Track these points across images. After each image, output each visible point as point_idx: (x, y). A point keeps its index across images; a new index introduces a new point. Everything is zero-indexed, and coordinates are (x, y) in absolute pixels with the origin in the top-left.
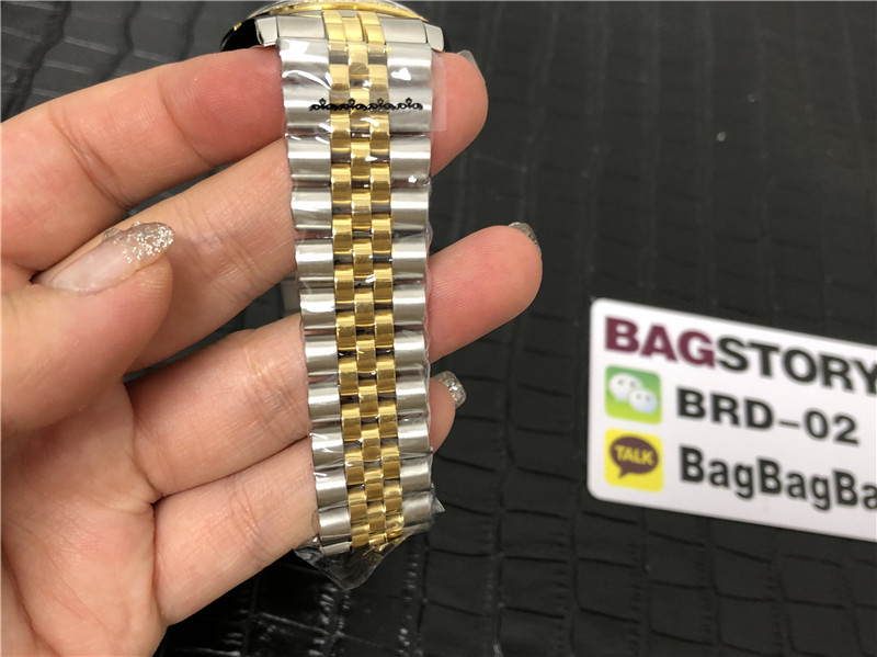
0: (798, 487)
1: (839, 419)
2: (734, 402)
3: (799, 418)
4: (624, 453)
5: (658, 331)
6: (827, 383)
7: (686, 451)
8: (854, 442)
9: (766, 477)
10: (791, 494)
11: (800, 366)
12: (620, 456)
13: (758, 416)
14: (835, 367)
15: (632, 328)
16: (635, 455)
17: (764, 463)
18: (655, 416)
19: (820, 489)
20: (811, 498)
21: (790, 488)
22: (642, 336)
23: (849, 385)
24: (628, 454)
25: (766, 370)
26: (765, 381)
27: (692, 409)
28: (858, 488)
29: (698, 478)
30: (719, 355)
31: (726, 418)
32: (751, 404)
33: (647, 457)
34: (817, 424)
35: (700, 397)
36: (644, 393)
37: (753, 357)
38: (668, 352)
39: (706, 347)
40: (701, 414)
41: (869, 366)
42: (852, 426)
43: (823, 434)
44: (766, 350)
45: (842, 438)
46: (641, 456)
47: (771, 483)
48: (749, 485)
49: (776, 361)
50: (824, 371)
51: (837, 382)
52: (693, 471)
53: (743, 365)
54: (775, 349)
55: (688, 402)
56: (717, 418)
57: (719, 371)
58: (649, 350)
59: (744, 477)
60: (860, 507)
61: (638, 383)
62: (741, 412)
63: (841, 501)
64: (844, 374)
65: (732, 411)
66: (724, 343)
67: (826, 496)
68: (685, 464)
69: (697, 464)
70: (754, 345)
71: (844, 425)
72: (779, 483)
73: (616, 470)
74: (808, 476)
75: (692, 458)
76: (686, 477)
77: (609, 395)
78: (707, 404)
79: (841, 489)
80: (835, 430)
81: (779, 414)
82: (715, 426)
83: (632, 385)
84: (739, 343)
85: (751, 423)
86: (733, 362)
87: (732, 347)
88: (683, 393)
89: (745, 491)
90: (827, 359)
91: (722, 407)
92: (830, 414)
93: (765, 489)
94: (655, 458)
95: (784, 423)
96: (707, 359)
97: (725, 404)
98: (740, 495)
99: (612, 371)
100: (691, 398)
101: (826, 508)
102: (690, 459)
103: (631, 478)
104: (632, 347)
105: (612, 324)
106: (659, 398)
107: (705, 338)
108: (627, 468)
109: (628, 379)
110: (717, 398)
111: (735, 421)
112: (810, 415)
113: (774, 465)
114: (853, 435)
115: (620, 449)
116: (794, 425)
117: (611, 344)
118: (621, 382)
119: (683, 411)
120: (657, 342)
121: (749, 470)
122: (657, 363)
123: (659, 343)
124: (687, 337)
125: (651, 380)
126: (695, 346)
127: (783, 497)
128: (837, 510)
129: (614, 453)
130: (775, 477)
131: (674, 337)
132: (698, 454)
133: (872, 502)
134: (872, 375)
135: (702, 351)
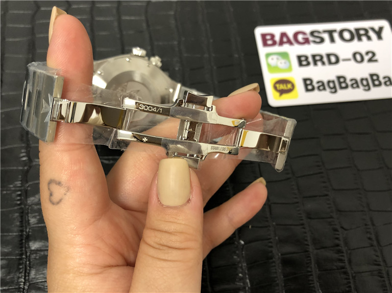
0: (355, 84)
1: (367, 53)
2: (321, 56)
3: (350, 56)
4: (279, 87)
5: (283, 35)
6: (360, 39)
7: (305, 80)
8: (376, 61)
9: (341, 82)
10: (353, 87)
12: (278, 88)
13: (333, 59)
14: (362, 32)
15: (273, 36)
16: (284, 87)
17: (339, 78)
18: (289, 69)
19: (365, 83)
20: (362, 87)
21: (352, 85)
22: (277, 38)
23: (369, 38)
24: (281, 87)
25: (332, 40)
26: (333, 45)
27: (304, 63)
28: (381, 79)
29: (313, 89)
30: (311, 39)
31: (319, 63)
32: (328, 56)
33: (289, 86)
34: (358, 57)
35: (307, 57)
36: (283, 61)
37: (326, 36)
38: (289, 42)
39: (306, 37)
40: (308, 64)
41: (377, 28)
42: (374, 54)
43: (362, 61)
44: (331, 33)
45: (370, 60)
46: (287, 86)
47: (343, 85)
48: (335, 87)
49: (336, 36)
51: (364, 38)
52: (310, 87)
53: (322, 40)
54: (335, 31)
55: (302, 61)
56: (315, 64)
57: (312, 45)
58: (281, 43)
59: (331, 85)
60: (383, 86)
61: (280, 58)
62: (325, 59)
63: (375, 85)
65: (321, 60)
66: (312, 33)
67: (368, 85)
68: (306, 85)
69: (311, 84)
70: (325, 31)
71: (370, 55)
72: (347, 84)
73: (278, 94)
74: (359, 79)
75: (308, 82)
76: (307, 90)
78: (310, 59)
79: (374, 80)
80: (366, 58)
81: (341, 57)
82: (316, 68)
83: (278, 59)
84: (319, 32)
85: (330, 63)
86: (318, 40)
87: (316, 34)
88: (299, 57)
89: (333, 90)
91: (317, 59)
92: (363, 53)
93: (341, 88)
94: (293, 86)
95: (344, 60)
96: (307, 41)
97: (318, 58)
98: (332, 92)
99: (268, 55)
100: (303, 59)
101: (369, 89)
102: (308, 84)
103: (285, 96)
104: (274, 43)
105: (264, 36)
106: (290, 62)
107: (304, 33)
108: (282, 92)
109: (275, 57)
110: (314, 56)
111: (323, 63)
112: (354, 55)
113: (343, 77)
114: (375, 58)
115: (278, 86)
116: (349, 60)
117: (265, 44)
118: (272, 59)
119: (301, 64)
120: (284, 39)
121: (333, 82)
122: (286, 48)
123: (285, 40)
124: (296, 35)
125: (285, 55)
126: (300, 37)
127: (350, 89)
128: (373, 89)
129: (275, 88)
130: (345, 81)
131: (291, 36)
132: (311, 80)
133: (388, 83)
134: (379, 33)
135: (304, 39)
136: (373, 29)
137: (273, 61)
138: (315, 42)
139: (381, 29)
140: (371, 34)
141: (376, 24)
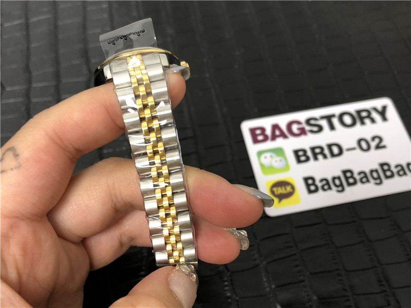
0: (365, 177)
1: (373, 138)
2: (321, 148)
3: (355, 145)
4: (277, 190)
6: (363, 123)
7: (306, 179)
8: (384, 147)
9: (348, 178)
10: (362, 182)
11: (348, 120)
13: (335, 150)
14: (364, 114)
15: (263, 130)
16: (283, 189)
17: (344, 172)
18: (286, 168)
19: (375, 175)
20: (372, 181)
21: (361, 180)
22: (269, 132)
23: (373, 121)
24: (280, 191)
25: (332, 127)
26: (333, 133)
27: (303, 158)
28: (393, 169)
29: (316, 190)
30: (308, 128)
31: (320, 157)
33: (289, 189)
34: (364, 145)
35: (305, 151)
36: (278, 159)
37: (324, 123)
38: (283, 135)
39: (300, 126)
40: (308, 159)
41: (380, 108)
42: (381, 139)
43: (369, 148)
44: (329, 118)
45: (378, 147)
46: (286, 189)
47: (351, 181)
48: (341, 184)
49: (335, 121)
50: (359, 118)
51: (367, 121)
53: (320, 129)
54: (333, 116)
55: (300, 156)
56: (316, 158)
57: (310, 135)
58: (274, 137)
59: (337, 182)
60: (396, 177)
61: (274, 155)
62: (326, 151)
63: (387, 177)
64: (369, 116)
65: (322, 153)
66: (308, 122)
67: (379, 178)
68: (308, 186)
69: (314, 184)
70: (323, 118)
71: (377, 141)
72: (355, 179)
75: (310, 182)
76: (310, 192)
77: (262, 165)
78: (309, 154)
79: (385, 171)
80: (373, 144)
81: (344, 147)
83: (271, 156)
84: (315, 119)
85: (333, 155)
86: (315, 129)
87: (312, 122)
88: (296, 152)
89: (340, 189)
90: (359, 112)
91: (317, 152)
92: (369, 138)
93: (349, 184)
94: (293, 188)
95: (349, 150)
96: (303, 132)
98: (339, 191)
99: (260, 154)
100: (301, 153)
101: (381, 183)
103: (284, 201)
105: (253, 131)
106: (285, 159)
107: (298, 123)
108: (281, 197)
109: (268, 155)
110: (313, 149)
111: (325, 157)
112: (359, 142)
113: (350, 171)
114: (383, 144)
115: (275, 189)
116: (354, 149)
117: (255, 141)
118: (265, 157)
119: (299, 161)
121: (339, 178)
122: (280, 142)
123: (277, 133)
124: (289, 126)
125: (279, 152)
126: (295, 128)
128: (386, 182)
130: (352, 177)
131: (284, 127)
132: (312, 179)
133: (401, 173)
134: (383, 113)
135: (299, 129)
136: (375, 109)
137: (267, 159)
138: (312, 132)
139: (384, 108)
140: (375, 115)
141: (379, 103)
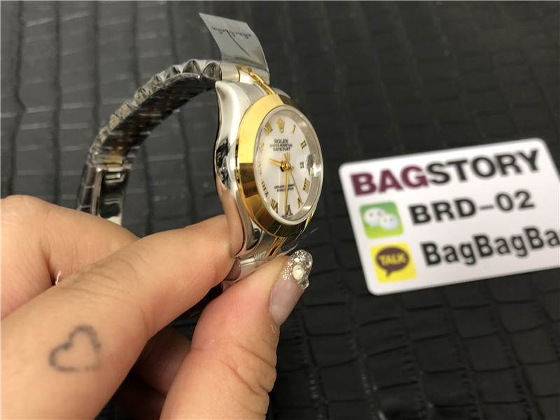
0: (504, 246)
1: (518, 194)
2: (447, 205)
3: (492, 201)
4: (385, 260)
5: (386, 174)
6: (504, 173)
7: (425, 246)
8: (531, 206)
9: (481, 246)
10: (501, 253)
12: (383, 263)
13: (466, 209)
14: (506, 161)
15: (369, 177)
16: (393, 259)
17: (477, 238)
18: (399, 229)
19: (518, 243)
20: (514, 252)
21: (499, 249)
22: (377, 180)
23: (518, 170)
24: (389, 260)
25: (462, 177)
26: (464, 184)
27: (421, 218)
28: (543, 236)
29: (438, 261)
30: (429, 177)
31: (445, 217)
32: (458, 203)
33: (401, 258)
34: (505, 202)
35: (424, 208)
36: (388, 217)
37: (452, 171)
38: (396, 185)
39: (420, 174)
40: (428, 219)
41: (528, 153)
42: (528, 196)
43: (511, 207)
44: (459, 164)
45: (524, 206)
46: (397, 259)
47: (485, 250)
49: (467, 169)
50: (500, 165)
51: (510, 170)
53: (447, 178)
54: (464, 161)
55: (418, 214)
57: (432, 187)
58: (384, 188)
59: (467, 251)
60: (547, 247)
61: (383, 212)
62: (454, 209)
63: (534, 247)
64: (513, 164)
65: (448, 211)
66: (430, 168)
67: (523, 247)
68: (427, 255)
69: (435, 252)
70: (450, 163)
71: (522, 197)
72: (491, 248)
73: (383, 273)
74: (508, 238)
75: (430, 249)
76: (430, 263)
77: (366, 225)
78: (431, 211)
79: (532, 239)
80: (517, 202)
81: (478, 203)
82: (440, 224)
83: (379, 214)
84: (440, 165)
85: (462, 215)
86: (440, 178)
87: (436, 169)
88: (413, 209)
89: (470, 260)
90: (499, 158)
91: (441, 210)
92: (511, 193)
93: (483, 255)
94: (407, 257)
95: (484, 208)
96: (423, 182)
97: (442, 208)
98: (468, 264)
99: (364, 209)
100: (419, 211)
101: (525, 254)
102: (429, 251)
103: (395, 275)
104: (372, 189)
105: (355, 178)
106: (398, 217)
107: (417, 169)
108: (390, 269)
109: (375, 211)
110: (436, 205)
111: (451, 216)
112: (499, 197)
113: (485, 237)
114: (531, 201)
115: (382, 258)
116: (490, 207)
117: (359, 192)
118: (371, 215)
119: (416, 221)
121: (469, 246)
122: (391, 195)
123: (388, 181)
124: (405, 172)
125: (390, 207)
126: (412, 176)
127: (496, 256)
128: (533, 254)
129: (379, 262)
130: (487, 245)
132: (433, 245)
133: (554, 242)
134: (532, 159)
135: (419, 178)
136: (522, 155)
137: (373, 217)
138: (435, 182)
139: (534, 153)
140: (521, 163)
141: (527, 146)
